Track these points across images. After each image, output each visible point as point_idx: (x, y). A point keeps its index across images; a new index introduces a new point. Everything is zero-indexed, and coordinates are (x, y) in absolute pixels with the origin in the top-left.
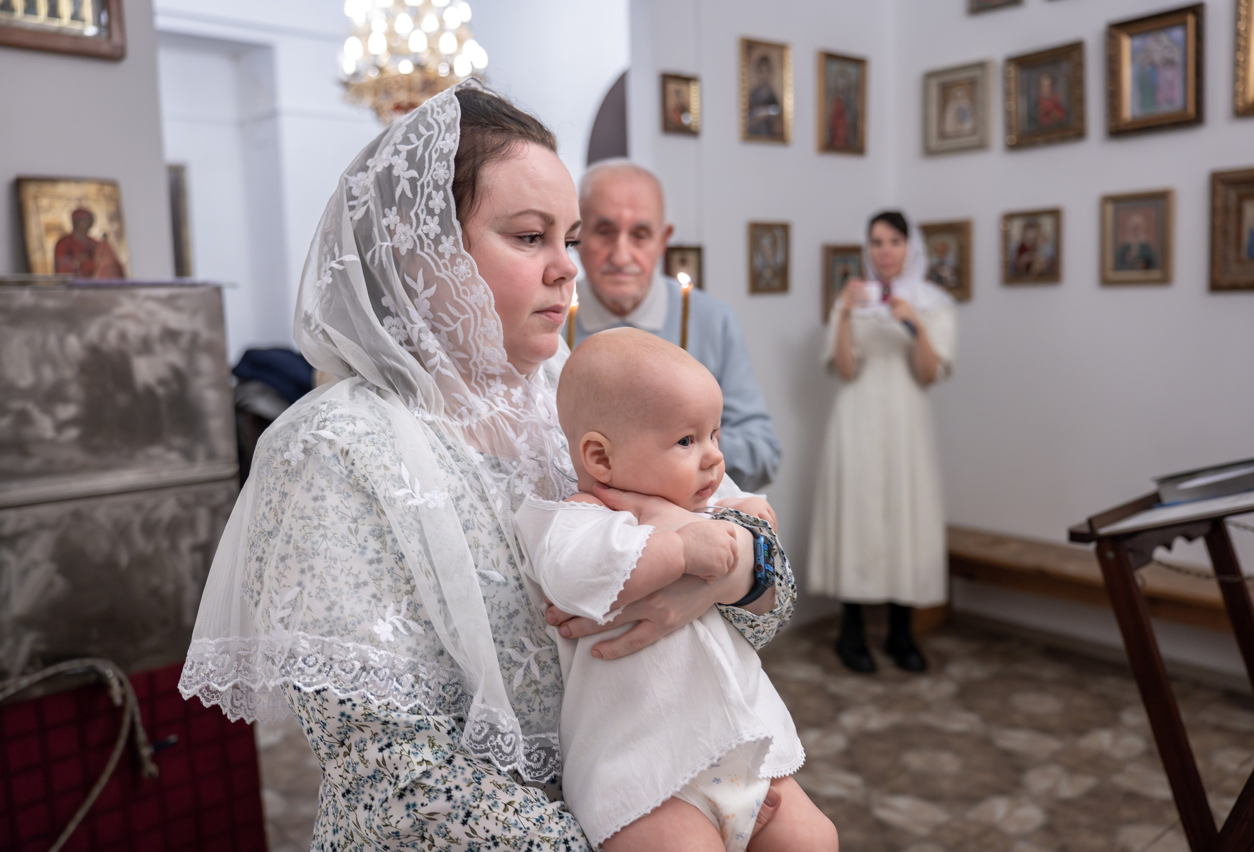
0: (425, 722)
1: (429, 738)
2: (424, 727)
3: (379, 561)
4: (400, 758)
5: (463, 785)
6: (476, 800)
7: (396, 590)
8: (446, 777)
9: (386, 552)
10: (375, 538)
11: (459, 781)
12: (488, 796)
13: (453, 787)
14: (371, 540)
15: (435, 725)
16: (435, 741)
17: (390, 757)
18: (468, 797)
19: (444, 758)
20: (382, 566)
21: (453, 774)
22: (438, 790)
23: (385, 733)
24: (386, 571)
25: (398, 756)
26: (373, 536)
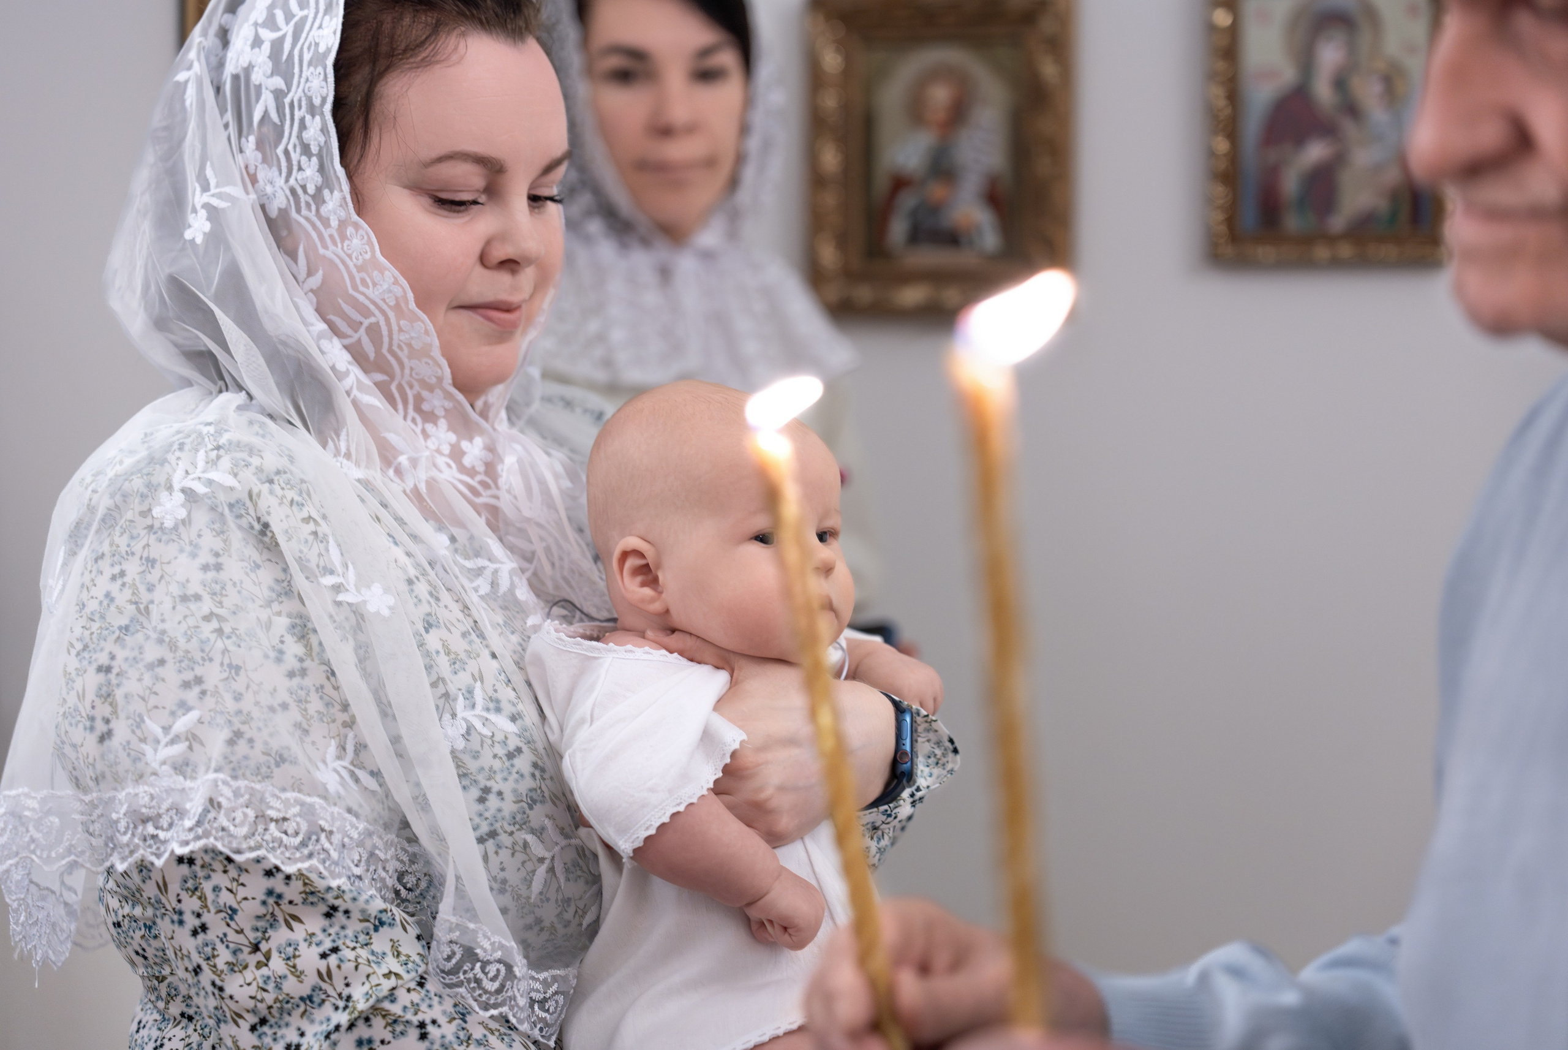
0: (390, 914)
1: (391, 943)
2: (388, 921)
3: (303, 672)
4: (356, 968)
5: (442, 1020)
6: (462, 1043)
7: (329, 720)
8: (417, 1005)
9: (313, 660)
10: (295, 639)
11: (436, 1013)
12: (477, 1041)
13: (428, 1021)
14: (290, 640)
15: (401, 921)
16: (400, 949)
17: (339, 967)
18: (450, 1037)
19: (417, 971)
20: (308, 682)
21: (428, 1001)
22: (407, 1022)
23: (326, 933)
24: (313, 689)
25: (353, 964)
26: (293, 634)
